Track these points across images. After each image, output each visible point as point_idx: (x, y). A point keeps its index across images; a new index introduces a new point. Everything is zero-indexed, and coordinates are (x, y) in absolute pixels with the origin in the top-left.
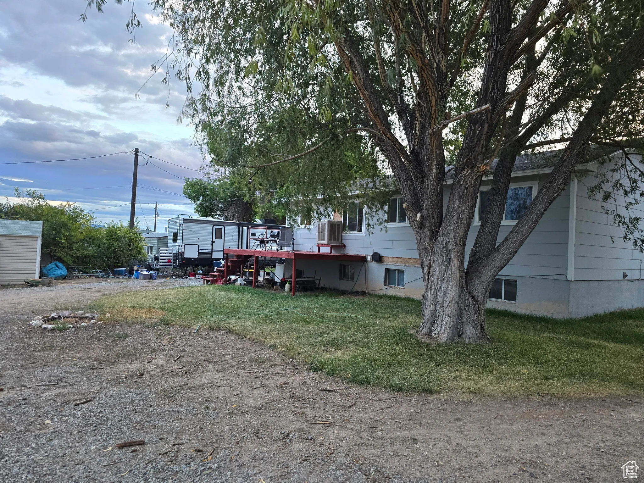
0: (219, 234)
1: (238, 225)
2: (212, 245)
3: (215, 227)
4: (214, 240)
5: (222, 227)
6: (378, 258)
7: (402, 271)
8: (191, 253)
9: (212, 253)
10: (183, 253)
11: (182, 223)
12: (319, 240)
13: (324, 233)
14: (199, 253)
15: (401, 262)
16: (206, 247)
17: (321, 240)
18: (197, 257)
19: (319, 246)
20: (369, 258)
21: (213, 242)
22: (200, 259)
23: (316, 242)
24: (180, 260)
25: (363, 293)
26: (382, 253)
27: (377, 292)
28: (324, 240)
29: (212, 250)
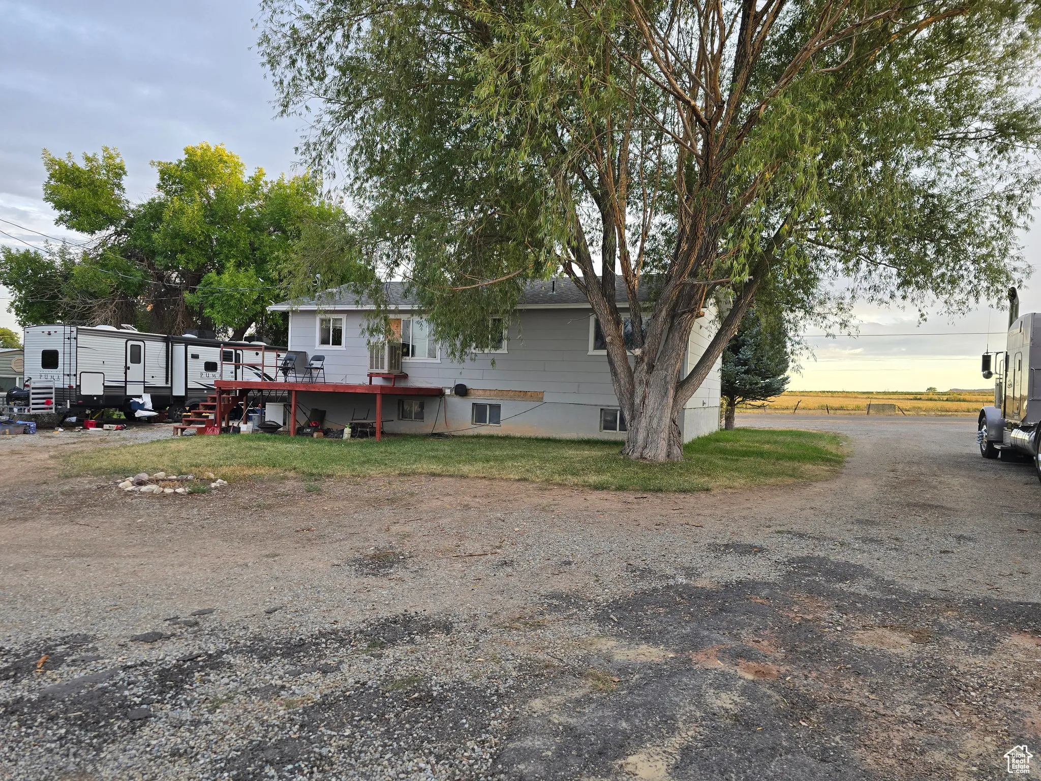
0: (136, 356)
1: (166, 340)
2: (126, 373)
3: (130, 343)
4: (129, 364)
5: (141, 344)
6: (461, 391)
7: (499, 406)
8: (92, 387)
9: (125, 387)
10: (79, 387)
11: (74, 335)
12: (372, 367)
13: (383, 359)
14: (105, 387)
15: (495, 396)
16: (115, 376)
17: (377, 368)
18: (102, 393)
19: (371, 376)
20: (448, 392)
21: (127, 368)
22: (106, 396)
23: (367, 370)
24: (74, 399)
25: (439, 435)
26: (469, 385)
27: (460, 433)
28: (382, 368)
29: (126, 382)
